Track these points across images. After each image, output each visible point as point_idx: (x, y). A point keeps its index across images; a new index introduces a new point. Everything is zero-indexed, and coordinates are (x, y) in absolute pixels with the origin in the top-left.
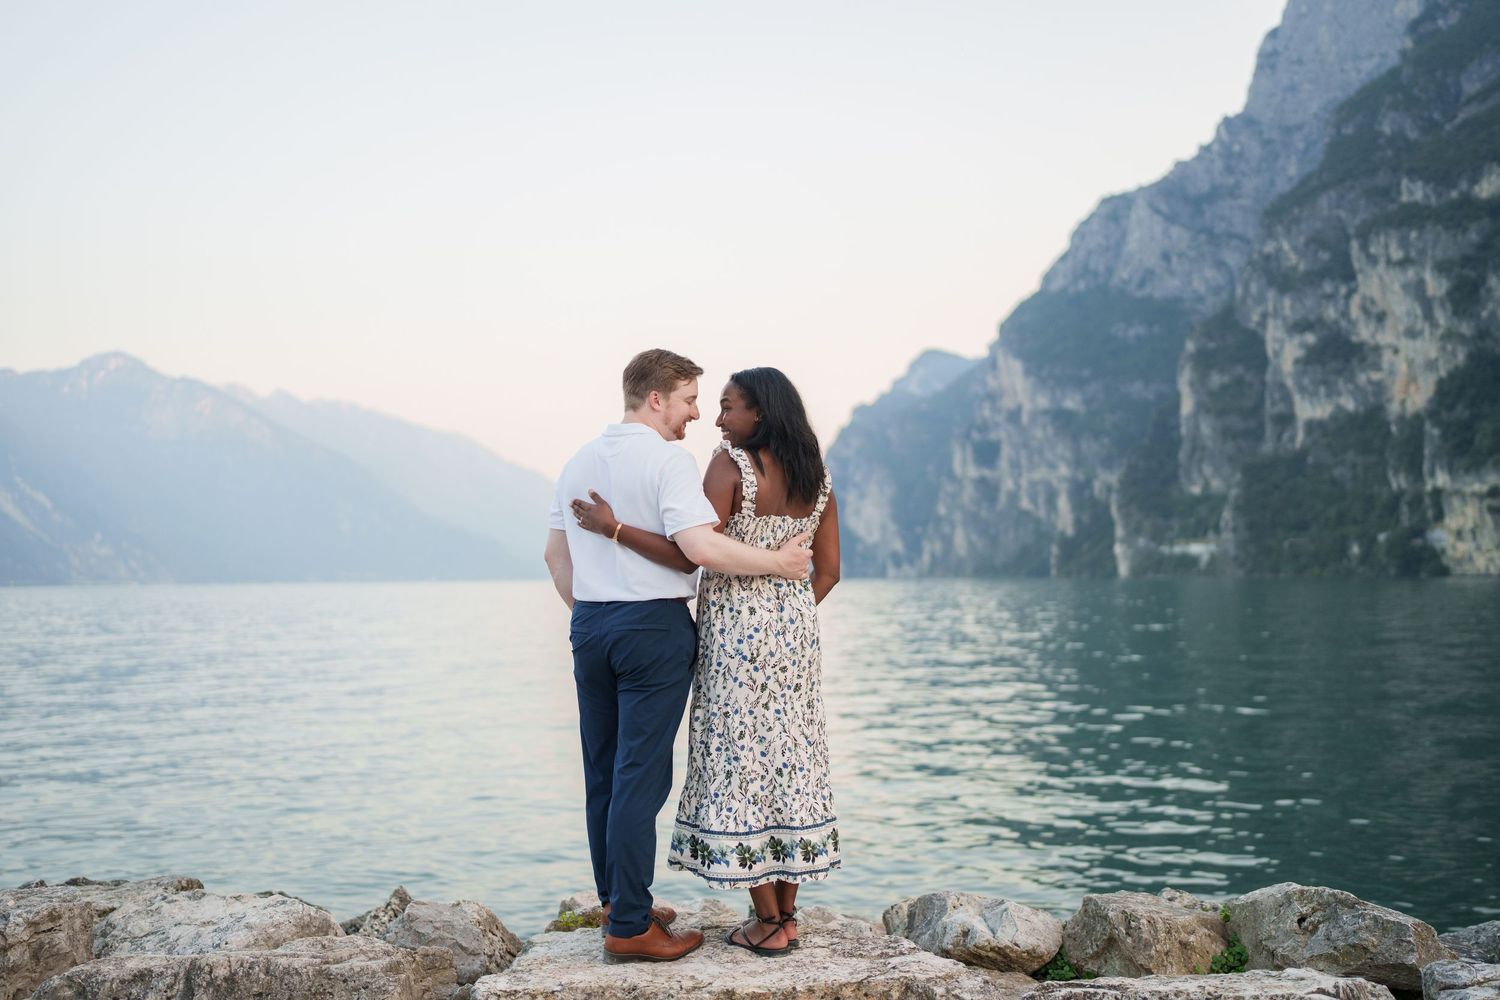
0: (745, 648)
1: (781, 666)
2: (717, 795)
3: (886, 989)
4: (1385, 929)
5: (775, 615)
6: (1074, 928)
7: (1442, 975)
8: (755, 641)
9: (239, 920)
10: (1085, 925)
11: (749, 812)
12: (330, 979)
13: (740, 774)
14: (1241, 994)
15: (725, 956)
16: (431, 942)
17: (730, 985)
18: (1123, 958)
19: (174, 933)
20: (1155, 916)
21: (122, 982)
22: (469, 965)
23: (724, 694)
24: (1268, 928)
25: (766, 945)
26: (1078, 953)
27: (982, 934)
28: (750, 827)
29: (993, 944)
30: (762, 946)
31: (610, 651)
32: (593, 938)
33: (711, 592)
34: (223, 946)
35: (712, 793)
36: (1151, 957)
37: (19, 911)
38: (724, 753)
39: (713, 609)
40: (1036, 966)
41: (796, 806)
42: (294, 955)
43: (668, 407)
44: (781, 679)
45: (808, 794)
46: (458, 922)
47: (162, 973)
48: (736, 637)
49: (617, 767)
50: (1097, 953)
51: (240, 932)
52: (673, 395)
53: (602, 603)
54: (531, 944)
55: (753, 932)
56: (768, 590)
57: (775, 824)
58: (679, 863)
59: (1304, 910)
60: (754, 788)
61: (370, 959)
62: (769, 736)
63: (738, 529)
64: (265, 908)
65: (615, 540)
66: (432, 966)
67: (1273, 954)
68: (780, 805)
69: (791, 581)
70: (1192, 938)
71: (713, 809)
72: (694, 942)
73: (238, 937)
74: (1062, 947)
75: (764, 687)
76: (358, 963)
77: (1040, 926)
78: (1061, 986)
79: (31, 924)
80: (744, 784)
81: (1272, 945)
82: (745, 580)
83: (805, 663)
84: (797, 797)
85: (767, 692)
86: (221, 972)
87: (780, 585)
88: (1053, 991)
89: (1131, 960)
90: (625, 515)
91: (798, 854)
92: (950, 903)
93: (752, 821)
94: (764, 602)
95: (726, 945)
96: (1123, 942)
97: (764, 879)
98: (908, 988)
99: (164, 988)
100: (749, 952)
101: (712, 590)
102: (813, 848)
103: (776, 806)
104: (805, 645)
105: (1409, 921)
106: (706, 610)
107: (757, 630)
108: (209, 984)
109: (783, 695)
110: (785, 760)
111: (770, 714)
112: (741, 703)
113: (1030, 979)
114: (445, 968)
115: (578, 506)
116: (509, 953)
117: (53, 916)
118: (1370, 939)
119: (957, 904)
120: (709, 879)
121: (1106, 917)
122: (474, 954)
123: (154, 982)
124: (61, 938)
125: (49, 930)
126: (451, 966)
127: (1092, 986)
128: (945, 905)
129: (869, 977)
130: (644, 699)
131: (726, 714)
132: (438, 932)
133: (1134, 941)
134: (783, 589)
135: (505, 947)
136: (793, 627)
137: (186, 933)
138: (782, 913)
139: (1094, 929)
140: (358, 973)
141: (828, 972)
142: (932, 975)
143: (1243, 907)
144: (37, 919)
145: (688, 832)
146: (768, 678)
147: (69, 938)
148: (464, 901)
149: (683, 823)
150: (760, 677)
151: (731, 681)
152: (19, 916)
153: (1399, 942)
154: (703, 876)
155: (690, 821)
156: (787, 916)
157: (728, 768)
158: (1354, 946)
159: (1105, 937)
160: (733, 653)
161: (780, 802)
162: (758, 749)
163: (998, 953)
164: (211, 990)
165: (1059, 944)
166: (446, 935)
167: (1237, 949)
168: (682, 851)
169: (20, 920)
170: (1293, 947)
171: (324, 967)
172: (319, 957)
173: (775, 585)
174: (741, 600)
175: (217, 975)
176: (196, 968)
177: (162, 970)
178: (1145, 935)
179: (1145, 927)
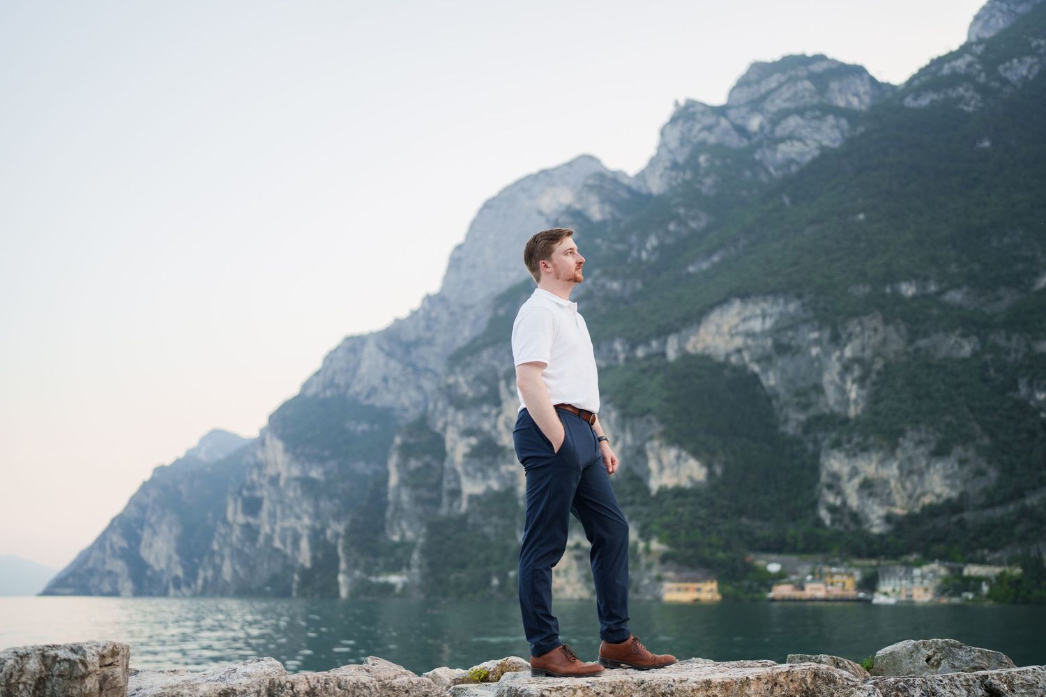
4: (987, 656)
12: (394, 691)
17: (708, 678)
24: (907, 667)
59: (930, 653)
79: (103, 657)
117: (114, 652)
118: (984, 663)
125: (110, 665)
140: (416, 685)
144: (105, 652)
153: (1000, 663)
169: (93, 652)
175: (298, 689)
176: (276, 685)
177: (244, 688)
179: (849, 667)
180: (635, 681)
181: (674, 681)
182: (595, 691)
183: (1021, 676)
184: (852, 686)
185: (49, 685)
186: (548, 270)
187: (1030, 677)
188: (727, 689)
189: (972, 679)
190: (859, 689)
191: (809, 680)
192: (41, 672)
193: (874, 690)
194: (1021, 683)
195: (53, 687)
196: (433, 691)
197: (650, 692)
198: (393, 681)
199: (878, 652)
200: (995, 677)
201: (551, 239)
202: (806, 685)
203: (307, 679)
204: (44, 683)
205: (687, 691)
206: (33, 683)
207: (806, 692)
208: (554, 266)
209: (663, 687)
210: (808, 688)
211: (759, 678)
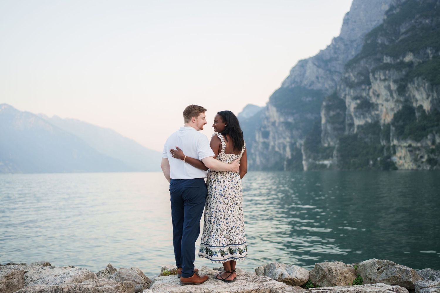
0: (222, 192)
1: (232, 197)
2: (213, 236)
3: (264, 291)
4: (403, 271)
5: (230, 183)
6: (313, 273)
7: (421, 284)
8: (225, 190)
9: (68, 274)
10: (316, 272)
11: (223, 240)
13: (221, 229)
14: (366, 291)
15: (216, 283)
16: (126, 280)
17: (219, 291)
18: (328, 281)
19: (47, 279)
20: (337, 269)
22: (137, 286)
23: (216, 206)
24: (369, 271)
25: (227, 279)
26: (314, 280)
27: (287, 275)
28: (224, 245)
29: (290, 278)
30: (226, 279)
31: (182, 194)
32: (175, 278)
33: (212, 176)
34: (63, 282)
35: (212, 235)
36: (336, 281)
37: (2, 273)
38: (216, 223)
39: (213, 181)
40: (302, 284)
41: (237, 238)
42: (87, 285)
43: (197, 121)
44: (232, 202)
45: (240, 235)
46: (133, 274)
47: (47, 290)
48: (220, 189)
49: (184, 227)
50: (320, 280)
51: (68, 278)
52: (199, 117)
53: (179, 180)
54: (155, 280)
55: (223, 275)
56: (228, 175)
57: (230, 244)
58: (202, 256)
59: (379, 266)
60: (224, 233)
61: (110, 285)
62: (229, 218)
63: (220, 158)
64: (75, 271)
65: (184, 161)
66: (127, 287)
67: (370, 279)
68: (232, 238)
69: (234, 173)
70: (347, 275)
71: (212, 240)
72: (206, 279)
73: (68, 280)
74: (309, 278)
75: (227, 204)
76: (107, 286)
77: (303, 273)
78: (314, 289)
79: (7, 277)
80: (222, 232)
81: (370, 277)
82: (222, 172)
83: (238, 197)
84: (237, 236)
85: (228, 205)
86: (66, 290)
87: (232, 174)
88: (312, 291)
89: (330, 282)
90: (187, 153)
91: (238, 252)
92: (276, 266)
93: (224, 243)
94: (227, 179)
95: (215, 279)
96: (328, 276)
97: (227, 260)
98: (271, 291)
100: (222, 281)
101: (212, 175)
102: (242, 250)
103: (231, 238)
104: (239, 191)
105: (409, 269)
106: (210, 181)
107: (226, 187)
109: (233, 206)
110: (233, 225)
111: (229, 212)
112: (221, 208)
113: (301, 288)
114: (131, 288)
115: (172, 151)
116: (147, 283)
117: (13, 274)
118: (399, 274)
119: (279, 266)
120: (212, 260)
121: (323, 269)
122: (139, 283)
124: (15, 280)
125: (11, 278)
126: (133, 287)
127: (323, 289)
128: (275, 267)
129: (259, 288)
130: (192, 208)
131: (216, 212)
132: (128, 277)
133: (331, 276)
134: (232, 175)
135: (145, 281)
136: (236, 186)
137: (51, 279)
138: (232, 270)
139: (319, 273)
141: (247, 287)
142: (278, 287)
143: (361, 266)
145: (205, 247)
146: (229, 201)
147: (17, 281)
148: (133, 268)
149: (203, 244)
150: (226, 201)
151: (218, 202)
152: (2, 274)
153: (407, 275)
154: (210, 259)
155: (205, 243)
156: (233, 271)
157: (217, 227)
158: (394, 277)
159: (322, 275)
160: (219, 194)
161: (232, 237)
162: (226, 222)
163: (291, 280)
165: (309, 277)
166: (130, 278)
167: (360, 278)
168: (203, 252)
170: (376, 277)
171: (97, 288)
172: (95, 285)
173: (230, 174)
174: (221, 178)
176: (58, 289)
178: (334, 275)
179: (334, 272)
186: (195, 122)
198: (100, 288)
203: (68, 287)
211: (242, 292)
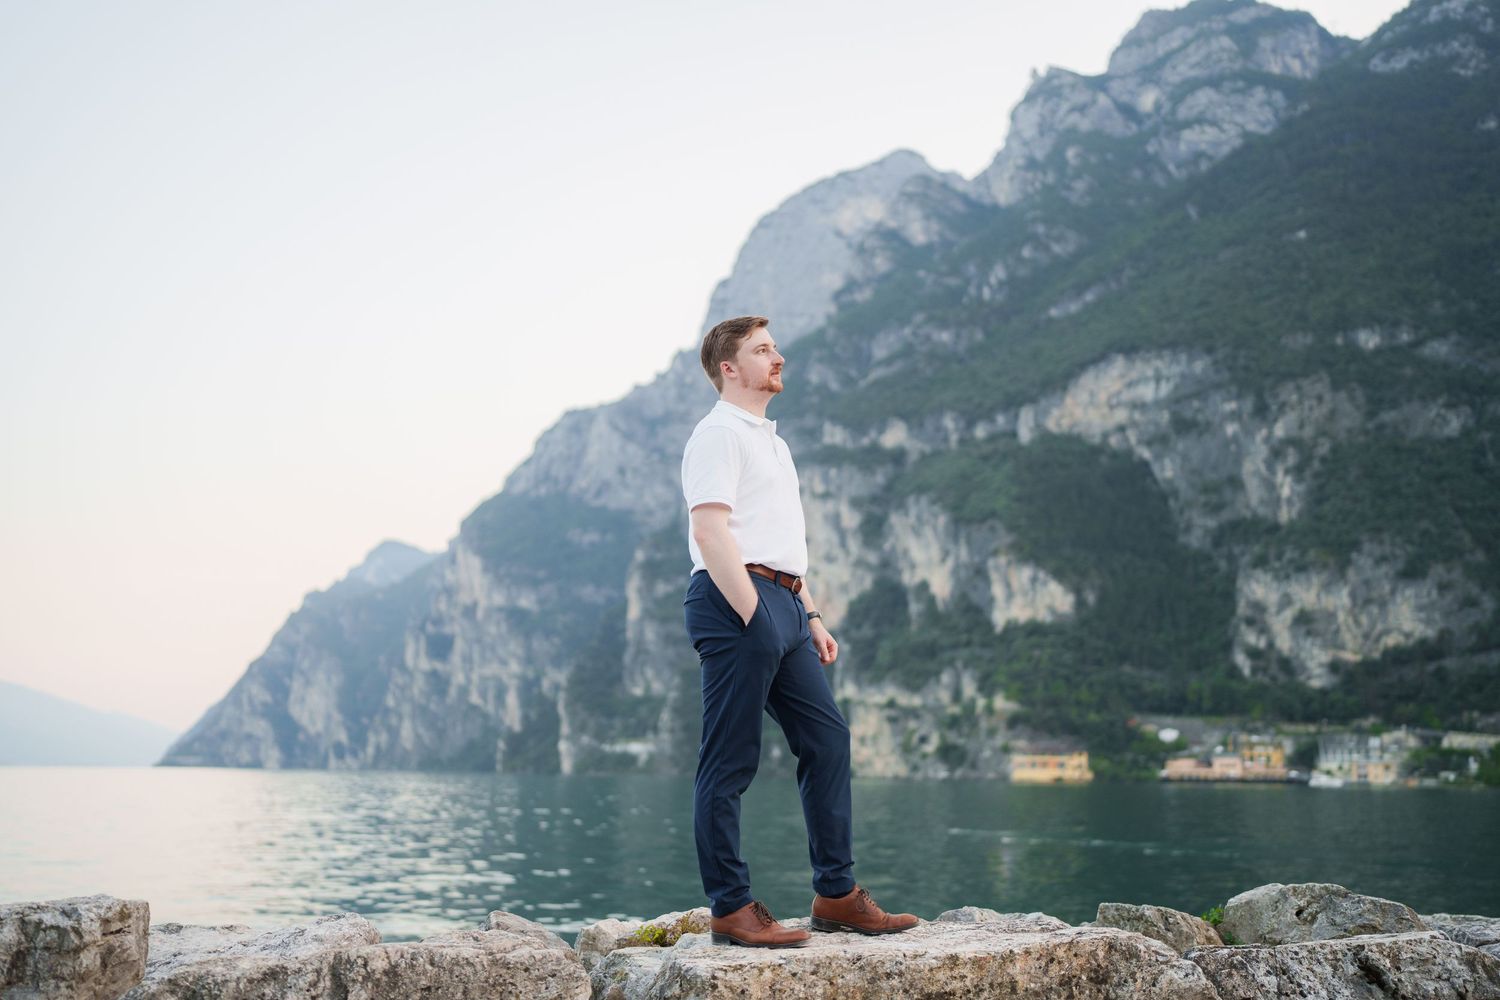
4: (1383, 911)
12: (508, 968)
21: (251, 981)
24: (1268, 921)
47: (300, 970)
52: (739, 354)
59: (1302, 903)
76: (523, 953)
79: (106, 922)
86: (379, 965)
99: (306, 986)
108: (364, 978)
117: (124, 914)
118: (1375, 920)
123: (291, 980)
125: (118, 931)
133: (1174, 935)
140: (540, 960)
144: (110, 914)
153: (1400, 921)
158: (1362, 927)
164: (370, 985)
169: (92, 915)
175: (374, 968)
176: (344, 961)
177: (298, 965)
178: (1185, 929)
179: (1182, 923)
180: (848, 956)
181: (905, 955)
182: (790, 971)
183: (1412, 947)
184: (1162, 963)
185: (31, 961)
186: (732, 375)
187: (1423, 949)
188: (981, 968)
189: (1341, 951)
190: (1173, 967)
191: (1101, 954)
192: (20, 943)
193: (1194, 968)
194: (1412, 958)
195: (36, 963)
196: (563, 969)
197: (870, 972)
198: (507, 956)
199: (1231, 900)
200: (1374, 948)
201: (735, 332)
202: (1096, 960)
203: (387, 953)
204: (24, 959)
205: (923, 971)
206: (9, 959)
207: (1096, 971)
208: (740, 369)
209: (888, 965)
210: (1099, 965)
211: (1027, 952)
